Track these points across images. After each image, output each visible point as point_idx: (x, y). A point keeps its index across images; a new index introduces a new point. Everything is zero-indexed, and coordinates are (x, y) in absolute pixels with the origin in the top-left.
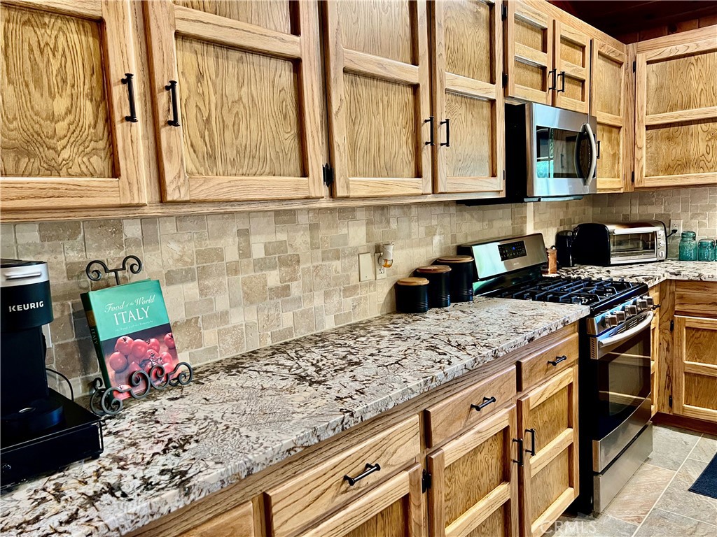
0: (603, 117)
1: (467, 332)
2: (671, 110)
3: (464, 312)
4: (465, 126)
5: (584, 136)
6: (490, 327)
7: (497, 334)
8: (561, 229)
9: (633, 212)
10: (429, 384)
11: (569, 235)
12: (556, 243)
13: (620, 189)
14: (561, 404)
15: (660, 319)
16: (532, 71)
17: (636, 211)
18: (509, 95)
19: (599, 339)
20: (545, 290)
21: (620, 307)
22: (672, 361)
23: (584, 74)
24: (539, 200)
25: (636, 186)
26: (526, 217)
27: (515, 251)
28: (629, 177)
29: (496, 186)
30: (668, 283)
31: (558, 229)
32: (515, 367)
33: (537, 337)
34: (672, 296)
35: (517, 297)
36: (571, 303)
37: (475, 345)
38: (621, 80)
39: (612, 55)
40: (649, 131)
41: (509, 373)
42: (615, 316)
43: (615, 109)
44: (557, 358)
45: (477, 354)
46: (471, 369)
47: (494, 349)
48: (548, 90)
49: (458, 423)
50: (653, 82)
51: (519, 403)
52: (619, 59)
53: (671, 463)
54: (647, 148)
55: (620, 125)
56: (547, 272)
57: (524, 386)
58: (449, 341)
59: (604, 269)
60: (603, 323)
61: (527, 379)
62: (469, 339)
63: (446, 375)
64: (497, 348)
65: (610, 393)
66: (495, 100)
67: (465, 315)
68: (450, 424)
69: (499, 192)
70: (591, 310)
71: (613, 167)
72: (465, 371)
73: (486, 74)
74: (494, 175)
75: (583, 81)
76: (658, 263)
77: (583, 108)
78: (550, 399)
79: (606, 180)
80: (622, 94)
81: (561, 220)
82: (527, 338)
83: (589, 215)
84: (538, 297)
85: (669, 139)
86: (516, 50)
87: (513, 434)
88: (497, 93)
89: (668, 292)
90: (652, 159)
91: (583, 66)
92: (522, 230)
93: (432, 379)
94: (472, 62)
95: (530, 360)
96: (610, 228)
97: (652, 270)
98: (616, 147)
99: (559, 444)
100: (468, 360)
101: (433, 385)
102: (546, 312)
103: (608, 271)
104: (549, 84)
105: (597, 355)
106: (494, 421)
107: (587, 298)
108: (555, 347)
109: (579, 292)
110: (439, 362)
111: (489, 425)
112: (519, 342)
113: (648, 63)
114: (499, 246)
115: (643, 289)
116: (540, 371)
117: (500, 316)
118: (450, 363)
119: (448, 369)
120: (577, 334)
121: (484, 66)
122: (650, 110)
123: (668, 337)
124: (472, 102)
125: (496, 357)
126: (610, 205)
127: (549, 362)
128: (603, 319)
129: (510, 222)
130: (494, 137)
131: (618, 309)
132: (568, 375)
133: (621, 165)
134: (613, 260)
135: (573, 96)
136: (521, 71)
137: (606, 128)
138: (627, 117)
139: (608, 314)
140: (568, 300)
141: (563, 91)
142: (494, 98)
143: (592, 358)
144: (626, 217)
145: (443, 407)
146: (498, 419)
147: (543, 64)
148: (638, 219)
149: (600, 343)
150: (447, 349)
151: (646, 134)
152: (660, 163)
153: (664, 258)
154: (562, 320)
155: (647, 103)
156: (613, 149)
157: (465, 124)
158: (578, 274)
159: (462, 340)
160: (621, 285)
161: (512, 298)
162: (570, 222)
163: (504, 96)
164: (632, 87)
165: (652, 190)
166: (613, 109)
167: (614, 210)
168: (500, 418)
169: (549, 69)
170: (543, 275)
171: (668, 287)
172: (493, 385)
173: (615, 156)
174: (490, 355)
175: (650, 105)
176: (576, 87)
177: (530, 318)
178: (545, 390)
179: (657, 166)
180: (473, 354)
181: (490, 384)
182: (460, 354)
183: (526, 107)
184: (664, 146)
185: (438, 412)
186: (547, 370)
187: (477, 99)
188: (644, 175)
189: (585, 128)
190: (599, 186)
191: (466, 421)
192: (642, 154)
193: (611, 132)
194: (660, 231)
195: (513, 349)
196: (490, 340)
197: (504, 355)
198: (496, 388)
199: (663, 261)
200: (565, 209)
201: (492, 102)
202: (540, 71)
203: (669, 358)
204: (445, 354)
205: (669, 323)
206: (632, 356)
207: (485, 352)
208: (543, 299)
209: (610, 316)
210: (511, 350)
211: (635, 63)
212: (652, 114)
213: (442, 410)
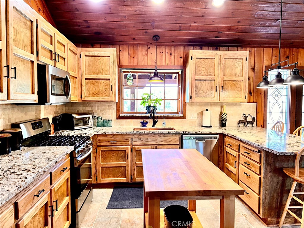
0: (72, 74)
1: (27, 163)
2: (93, 74)
3: (20, 155)
4: (21, 71)
5: (66, 79)
6: (37, 160)
7: (42, 162)
8: (54, 116)
9: (81, 109)
10: (19, 189)
11: (58, 118)
12: (53, 122)
13: (77, 101)
14: (65, 187)
15: (93, 149)
16: (47, 51)
17: (82, 109)
18: (39, 60)
19: (77, 158)
20: (54, 142)
21: (83, 146)
22: (97, 164)
23: (65, 56)
24: (51, 104)
25: (82, 100)
26: (41, 111)
27: (38, 126)
28: (80, 96)
29: (34, 98)
30: (95, 135)
31: (53, 116)
32: (50, 175)
33: (58, 161)
34: (96, 140)
35: (42, 146)
36: (66, 146)
37: (34, 168)
38: (76, 60)
39: (74, 51)
40: (86, 80)
41: (48, 178)
42: (83, 149)
43: (75, 71)
44: (64, 168)
45: (37, 172)
46: (35, 178)
47: (44, 169)
48: (53, 60)
49: (29, 204)
50: (87, 63)
51: (51, 190)
52: (75, 52)
53: (99, 201)
54: (86, 86)
55: (76, 77)
56: (50, 134)
57: (53, 182)
58: (20, 168)
59: (73, 131)
60: (78, 152)
61: (54, 179)
62: (30, 166)
63: (26, 184)
64: (45, 168)
65: (81, 180)
66: (33, 61)
67: (21, 156)
68: (26, 206)
69: (35, 100)
70: (74, 148)
71: (74, 92)
72: (33, 180)
73: (30, 50)
74: (33, 93)
75: (65, 59)
76: (90, 128)
77: (65, 69)
78: (61, 186)
79: (73, 97)
80: (77, 65)
81: (54, 112)
82: (55, 162)
83: (64, 110)
84: (52, 145)
85: (93, 84)
86: (42, 42)
87: (49, 205)
88: (35, 59)
89: (95, 139)
90: (88, 90)
91: (64, 53)
92: (39, 116)
93: (20, 187)
94: (24, 43)
95: (55, 171)
96: (74, 115)
97: (90, 131)
98: (75, 85)
99: (64, 204)
100: (34, 175)
101: (21, 189)
102: (58, 150)
103: (74, 132)
104: (54, 58)
105: (77, 165)
106: (42, 200)
107: (70, 143)
108: (63, 164)
109: (68, 141)
110: (20, 178)
111: (41, 202)
112: (52, 164)
113: (85, 56)
114: (32, 124)
115: (88, 138)
116: (58, 175)
117: (39, 155)
118: (26, 178)
119: (26, 181)
120: (69, 158)
121: (29, 46)
122: (87, 73)
123: (95, 155)
124: (24, 61)
125: (44, 172)
126: (72, 106)
127: (61, 171)
128: (78, 151)
129: (35, 113)
130: (33, 77)
131: (82, 147)
132: (67, 175)
133: (77, 91)
134: (75, 128)
135: (61, 64)
136: (43, 51)
137: (72, 77)
138: (79, 74)
139: (79, 149)
140: (65, 145)
141: (59, 61)
142: (33, 60)
143: (75, 166)
144: (78, 111)
145: (24, 198)
146: (44, 199)
147: (51, 50)
148: (82, 112)
149: (78, 160)
150: (21, 172)
151: (86, 81)
152: (90, 92)
153: (92, 126)
154: (66, 153)
155: (85, 70)
156: (74, 85)
157: (21, 70)
158: (64, 134)
159: (27, 167)
160: (82, 137)
161: (40, 146)
162: (57, 113)
163: (37, 60)
164: (80, 63)
165: (88, 102)
166: (74, 71)
167: (73, 108)
168: (45, 198)
169: (53, 52)
170: (49, 135)
171: (95, 137)
172: (42, 185)
173: (75, 88)
174: (42, 171)
175: (86, 71)
176: (62, 60)
177: (53, 153)
178: (60, 182)
179: (89, 93)
180: (35, 172)
181: (41, 184)
182: (29, 173)
183: (46, 66)
184: (91, 86)
185: (21, 202)
186: (60, 174)
187: (26, 60)
188: (85, 96)
189: (67, 77)
190: (71, 99)
191: (32, 203)
192: (84, 88)
193: (73, 79)
194: (91, 116)
195: (50, 167)
196: (40, 165)
197: (47, 170)
198: (43, 186)
199: (92, 127)
200: (55, 107)
201: (32, 62)
202: (50, 52)
203: (96, 163)
204: (22, 175)
205: (96, 150)
206: (86, 164)
207: (40, 170)
208: (54, 145)
209: (81, 149)
210: (49, 168)
211: (81, 55)
212: (87, 74)
213: (23, 200)
